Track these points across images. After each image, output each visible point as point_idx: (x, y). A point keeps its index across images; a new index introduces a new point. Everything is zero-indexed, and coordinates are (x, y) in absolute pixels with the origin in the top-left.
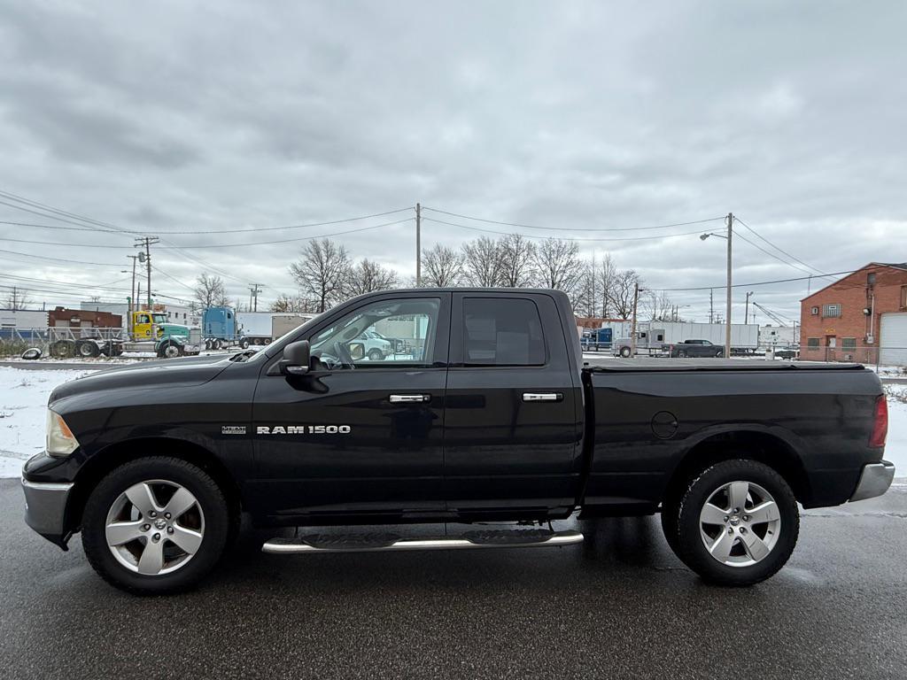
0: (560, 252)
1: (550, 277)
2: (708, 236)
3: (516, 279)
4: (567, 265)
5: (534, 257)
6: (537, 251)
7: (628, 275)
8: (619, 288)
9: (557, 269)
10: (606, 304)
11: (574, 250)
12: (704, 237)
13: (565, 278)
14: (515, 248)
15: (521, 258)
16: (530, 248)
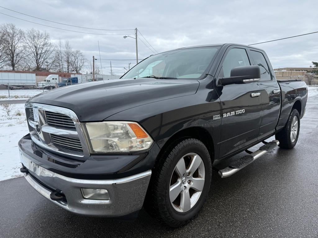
0: (39, 36)
1: (35, 50)
2: (127, 37)
3: (15, 50)
4: (44, 45)
5: (24, 39)
6: (26, 36)
7: (77, 52)
8: (73, 58)
9: (39, 46)
10: (68, 66)
11: (47, 37)
12: (125, 37)
13: (43, 51)
14: (12, 32)
15: (17, 39)
16: (21, 33)
